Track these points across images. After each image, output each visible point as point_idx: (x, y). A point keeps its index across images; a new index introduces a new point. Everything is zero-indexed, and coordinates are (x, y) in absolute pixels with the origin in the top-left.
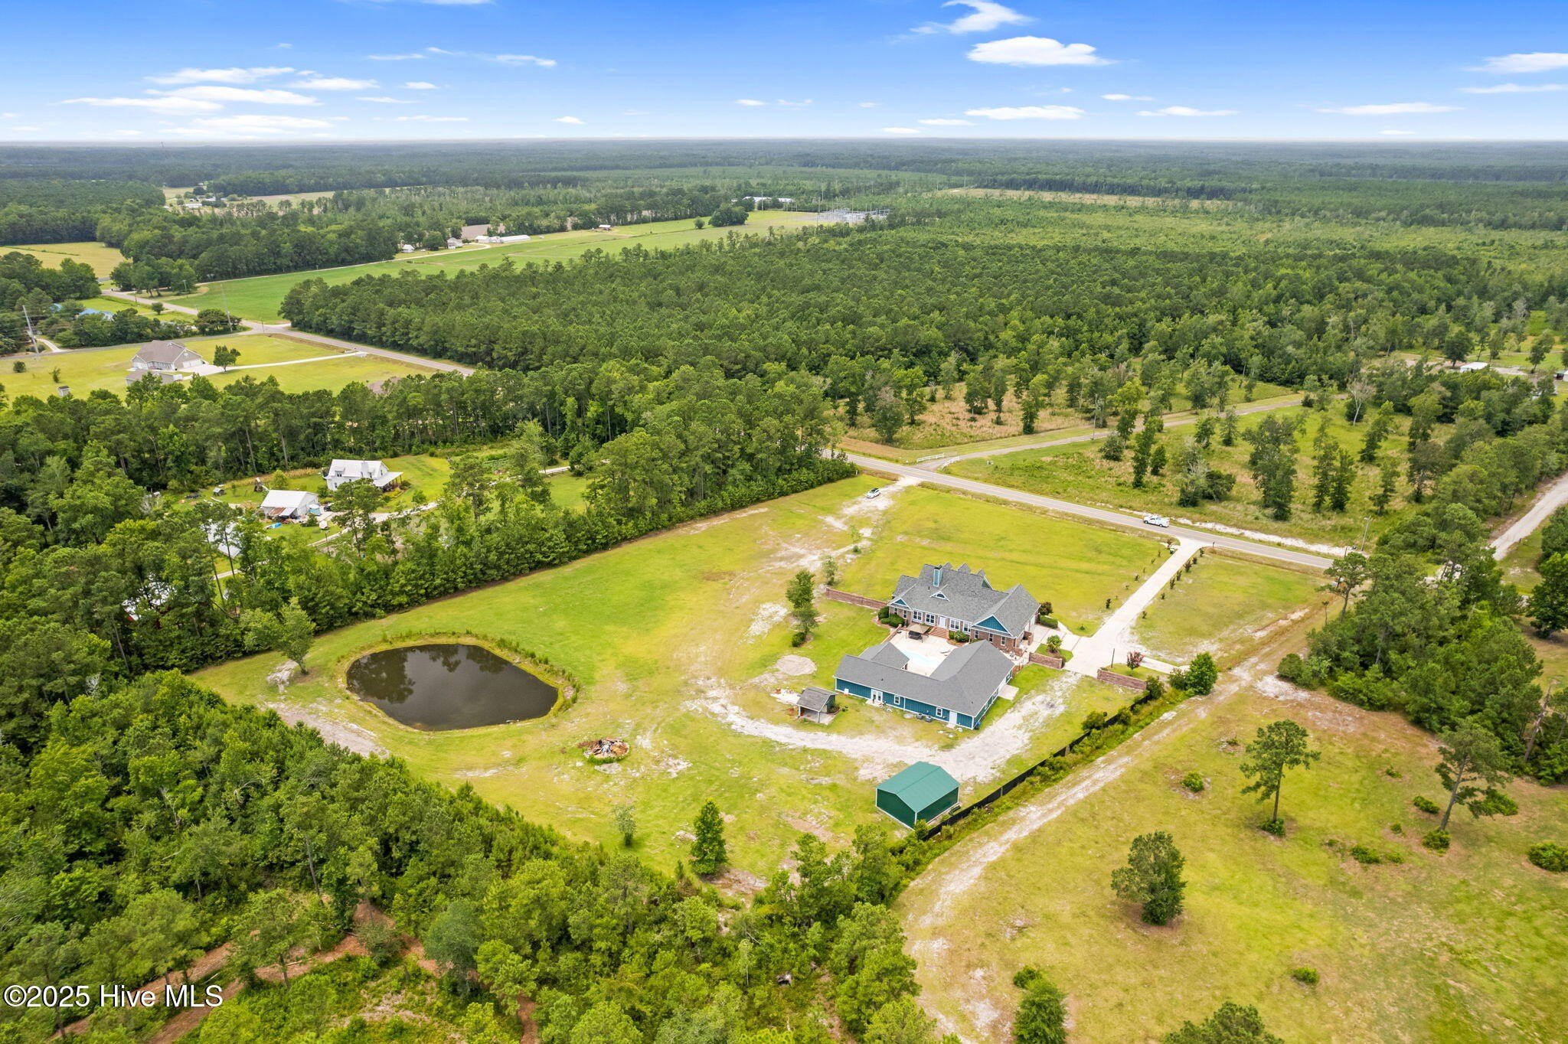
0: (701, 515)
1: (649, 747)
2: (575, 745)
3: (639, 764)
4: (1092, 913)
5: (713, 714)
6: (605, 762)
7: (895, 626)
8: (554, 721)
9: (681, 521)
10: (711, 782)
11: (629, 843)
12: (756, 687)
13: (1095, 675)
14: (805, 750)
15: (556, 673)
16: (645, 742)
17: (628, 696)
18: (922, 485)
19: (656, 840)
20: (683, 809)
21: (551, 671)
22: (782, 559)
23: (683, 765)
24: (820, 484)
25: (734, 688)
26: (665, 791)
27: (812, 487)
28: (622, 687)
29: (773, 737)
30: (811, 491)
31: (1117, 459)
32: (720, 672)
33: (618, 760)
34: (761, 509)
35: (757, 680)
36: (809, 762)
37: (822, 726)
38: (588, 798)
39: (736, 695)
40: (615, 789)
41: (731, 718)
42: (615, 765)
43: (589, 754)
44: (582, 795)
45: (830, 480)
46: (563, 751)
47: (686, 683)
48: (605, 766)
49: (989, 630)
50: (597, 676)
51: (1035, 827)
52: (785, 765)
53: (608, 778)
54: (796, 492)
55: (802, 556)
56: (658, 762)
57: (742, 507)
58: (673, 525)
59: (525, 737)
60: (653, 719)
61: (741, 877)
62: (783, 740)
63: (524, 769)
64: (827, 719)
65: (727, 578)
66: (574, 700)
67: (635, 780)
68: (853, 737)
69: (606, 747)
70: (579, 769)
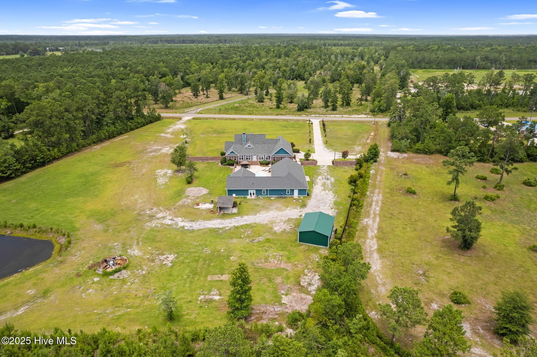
0: (94, 143)
1: (140, 254)
2: (85, 268)
3: (140, 266)
4: (440, 255)
5: (168, 225)
6: (116, 272)
7: (233, 165)
8: (60, 259)
9: (84, 146)
10: (197, 261)
11: (171, 317)
12: (183, 206)
13: (331, 164)
14: (237, 228)
15: (45, 231)
16: (135, 252)
17: (106, 231)
18: (194, 119)
19: (188, 309)
20: (191, 282)
21: (41, 231)
22: (151, 152)
23: (171, 257)
24: (147, 124)
25: (170, 210)
26: (170, 275)
27: (144, 125)
28: (98, 227)
29: (214, 227)
30: (144, 127)
31: (262, 102)
32: (156, 204)
33: (124, 268)
34: (125, 136)
35: (180, 203)
36: (244, 233)
37: (234, 214)
38: (117, 299)
39: (174, 213)
40: (133, 286)
41: (181, 224)
42: (124, 271)
43: (100, 271)
44: (112, 299)
45: (151, 122)
46: (78, 275)
47: (139, 215)
48: (117, 275)
49: (280, 155)
50: (77, 225)
51: (376, 226)
52: (232, 238)
53: (124, 281)
54: (137, 128)
55: (160, 149)
56: (153, 261)
57: (114, 137)
58: (80, 149)
59: (41, 276)
60: (132, 238)
61: (263, 309)
62: (221, 226)
63: (52, 297)
64: (235, 210)
65: (128, 165)
66: (69, 243)
67: (144, 276)
68: (255, 214)
69: (111, 262)
70: (98, 282)
